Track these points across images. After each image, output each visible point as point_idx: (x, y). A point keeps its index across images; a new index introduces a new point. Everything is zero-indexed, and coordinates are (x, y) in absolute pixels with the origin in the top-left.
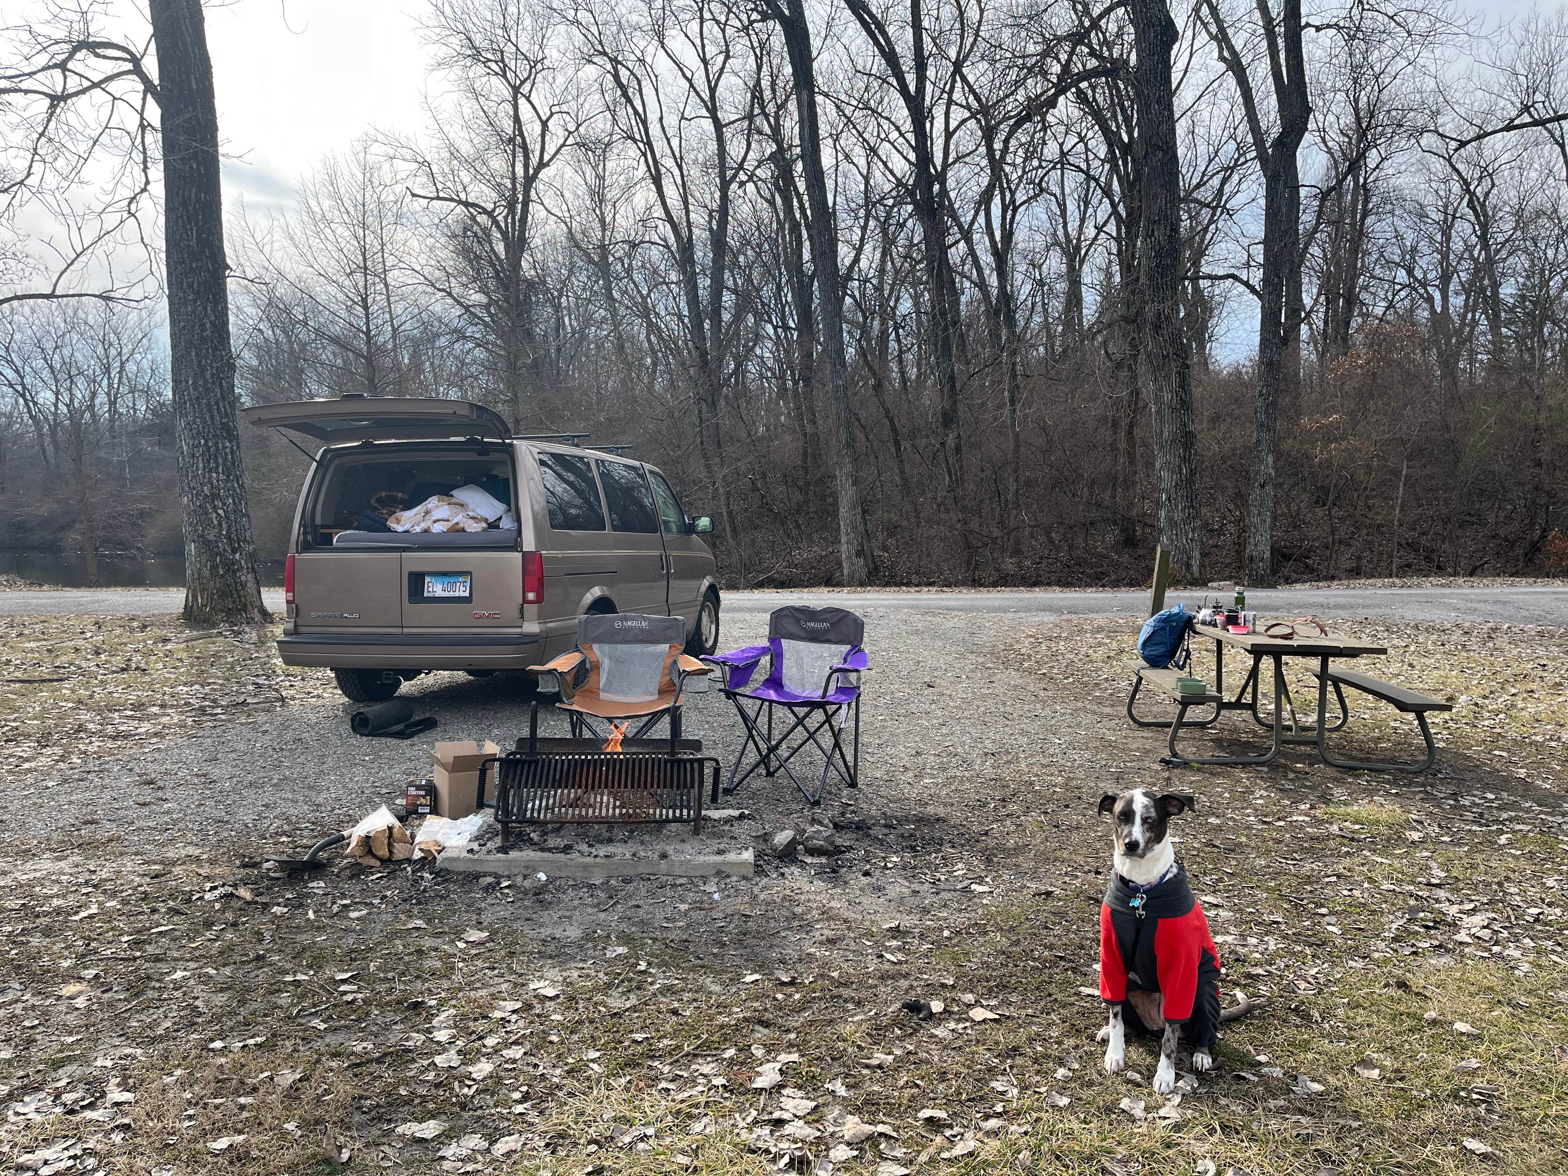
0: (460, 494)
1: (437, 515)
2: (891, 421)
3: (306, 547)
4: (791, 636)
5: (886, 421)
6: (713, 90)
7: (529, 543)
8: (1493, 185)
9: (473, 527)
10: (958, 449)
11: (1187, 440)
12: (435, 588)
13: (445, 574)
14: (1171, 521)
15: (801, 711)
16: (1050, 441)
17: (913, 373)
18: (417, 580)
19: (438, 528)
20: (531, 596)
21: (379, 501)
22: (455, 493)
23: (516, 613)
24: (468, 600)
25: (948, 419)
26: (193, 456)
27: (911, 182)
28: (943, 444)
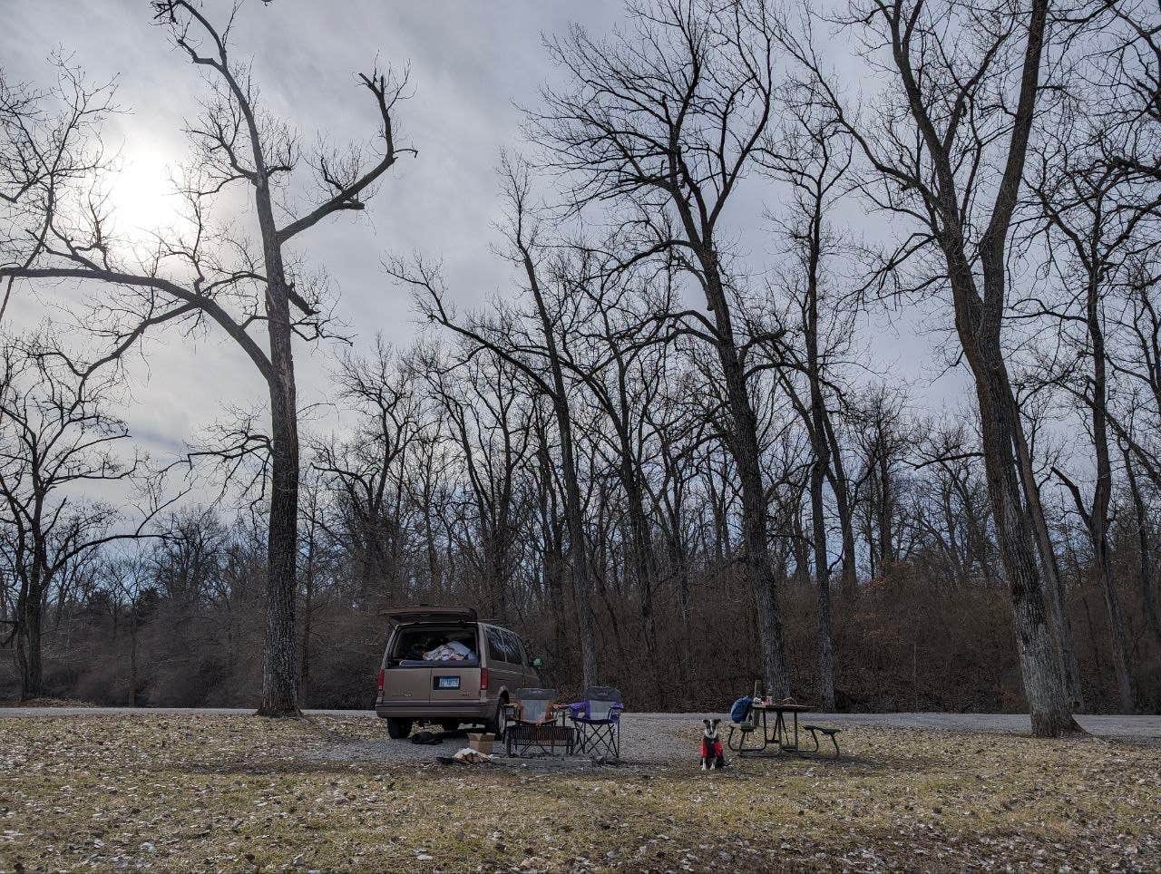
0: (451, 645)
1: (443, 653)
2: (611, 612)
3: (389, 667)
4: (593, 699)
5: (608, 612)
6: (504, 414)
7: (484, 665)
8: (968, 474)
9: (459, 658)
10: (653, 630)
11: (778, 627)
12: (444, 683)
13: (448, 677)
14: (772, 673)
15: (596, 727)
16: (709, 626)
17: (621, 579)
18: (437, 679)
19: (445, 658)
20: (483, 687)
21: (415, 648)
22: (449, 644)
23: (477, 693)
24: (458, 688)
25: (646, 612)
26: (275, 629)
27: (620, 463)
28: (644, 627)
